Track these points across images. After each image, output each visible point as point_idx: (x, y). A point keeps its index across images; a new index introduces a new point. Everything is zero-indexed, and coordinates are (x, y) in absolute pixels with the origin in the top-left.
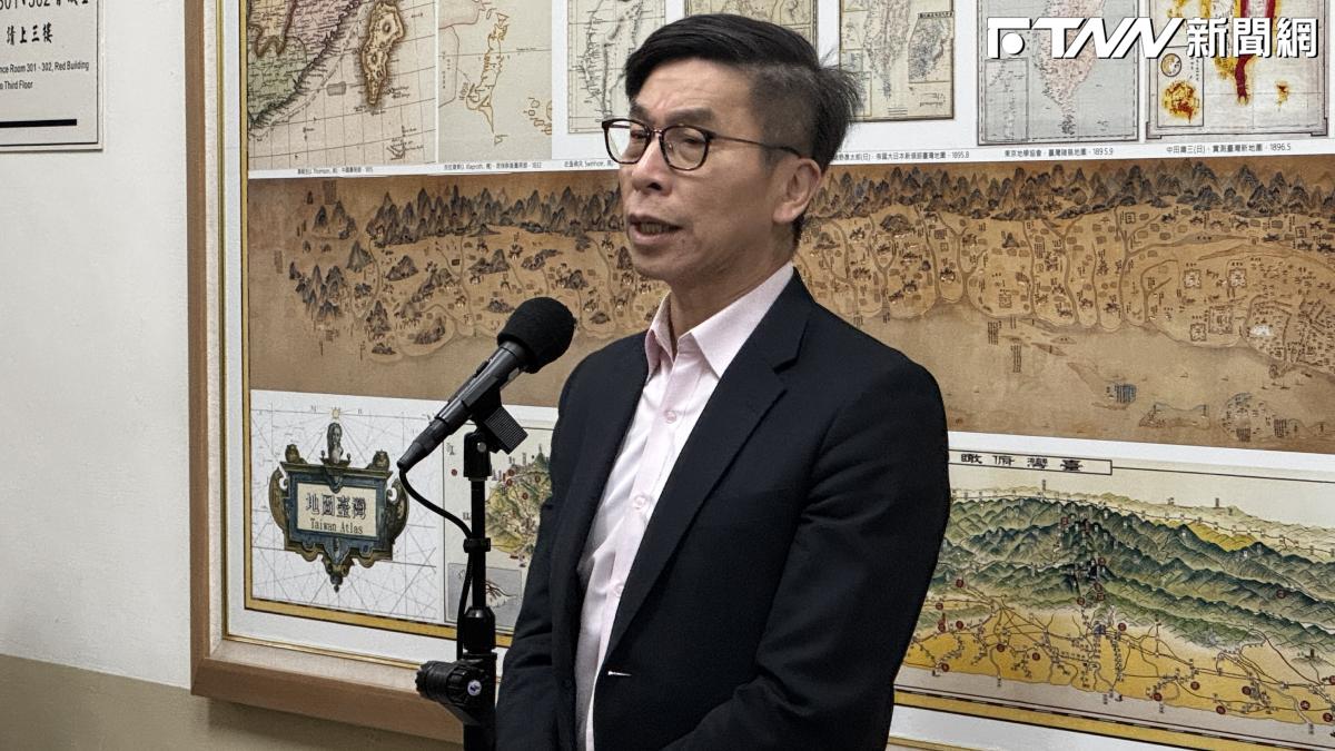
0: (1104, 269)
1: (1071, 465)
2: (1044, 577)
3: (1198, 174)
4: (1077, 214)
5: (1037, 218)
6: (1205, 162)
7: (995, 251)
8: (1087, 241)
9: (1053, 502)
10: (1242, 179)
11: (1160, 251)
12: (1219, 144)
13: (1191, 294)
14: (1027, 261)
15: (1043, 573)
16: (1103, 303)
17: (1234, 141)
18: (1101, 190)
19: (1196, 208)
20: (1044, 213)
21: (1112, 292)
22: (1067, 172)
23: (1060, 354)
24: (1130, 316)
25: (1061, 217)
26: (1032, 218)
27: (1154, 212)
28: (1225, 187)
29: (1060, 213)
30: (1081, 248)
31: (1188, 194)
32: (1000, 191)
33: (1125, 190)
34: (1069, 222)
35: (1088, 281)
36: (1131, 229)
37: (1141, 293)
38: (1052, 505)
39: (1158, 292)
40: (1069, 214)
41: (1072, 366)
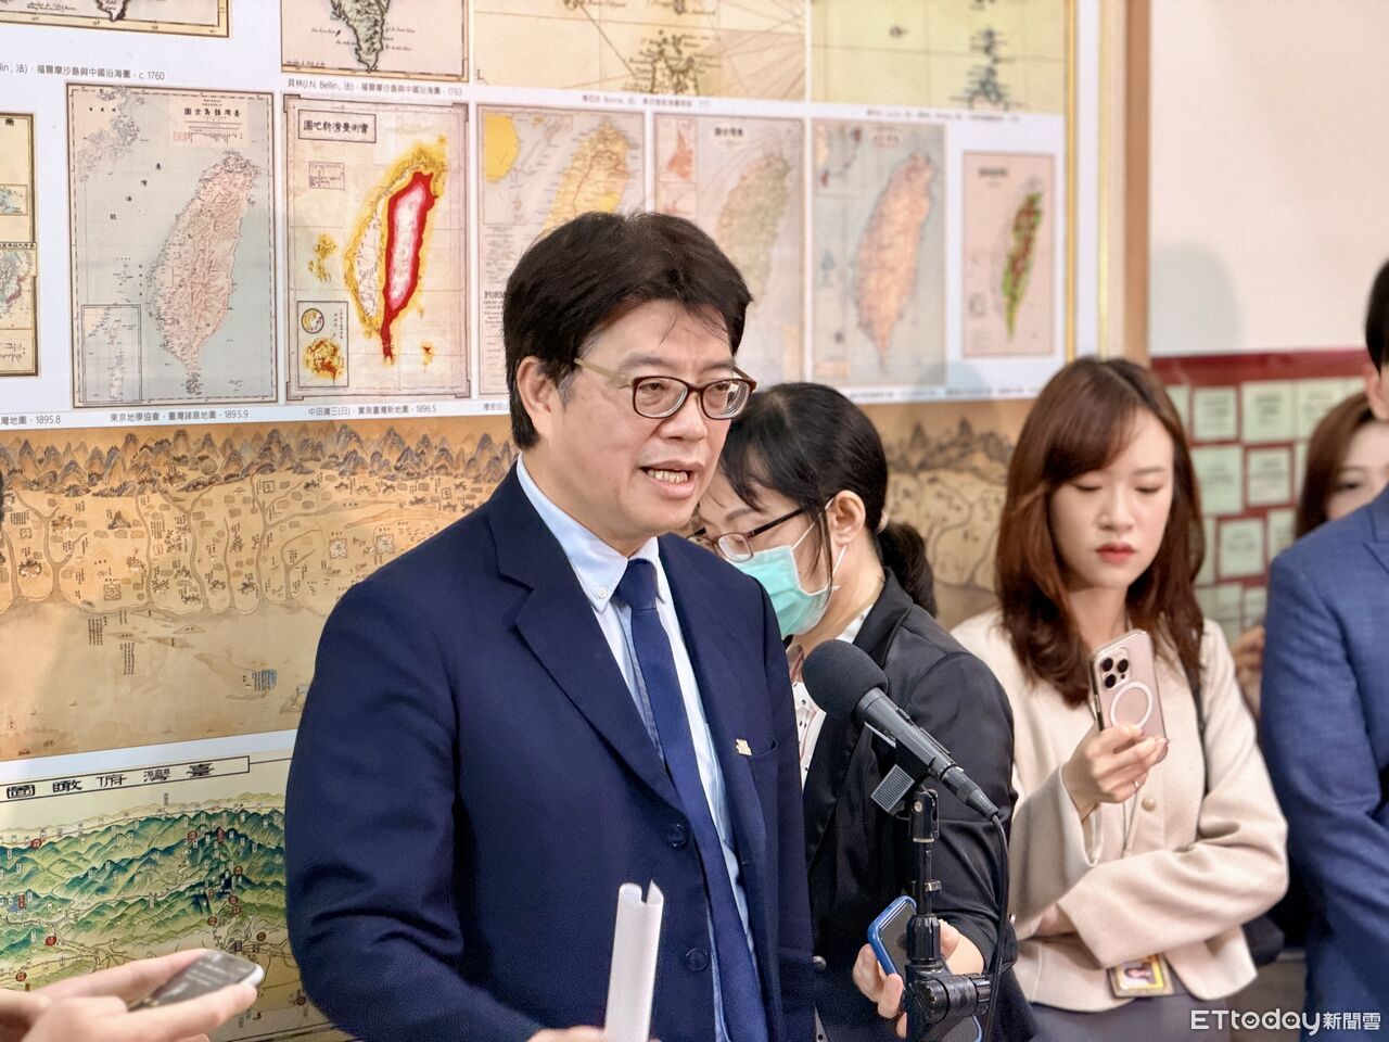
0: (238, 545)
1: (201, 770)
2: (165, 906)
3: (343, 438)
4: (205, 486)
5: (154, 492)
6: (350, 425)
7: (96, 534)
8: (218, 514)
9: (177, 816)
10: (389, 442)
11: (301, 520)
12: (365, 406)
13: (336, 564)
14: (141, 544)
15: (166, 901)
16: (238, 583)
17: (381, 402)
18: (234, 458)
19: (341, 474)
20: (163, 486)
21: (247, 570)
22: (193, 438)
23: (185, 646)
24: (269, 595)
25: (186, 489)
26: (148, 492)
27: (296, 480)
28: (372, 450)
29: (184, 484)
30: (210, 524)
31: (335, 459)
32: (103, 462)
33: (261, 456)
34: (195, 494)
35: (220, 560)
36: (268, 499)
37: (282, 569)
38: (176, 821)
39: (301, 565)
40: (195, 486)
41: (200, 657)
